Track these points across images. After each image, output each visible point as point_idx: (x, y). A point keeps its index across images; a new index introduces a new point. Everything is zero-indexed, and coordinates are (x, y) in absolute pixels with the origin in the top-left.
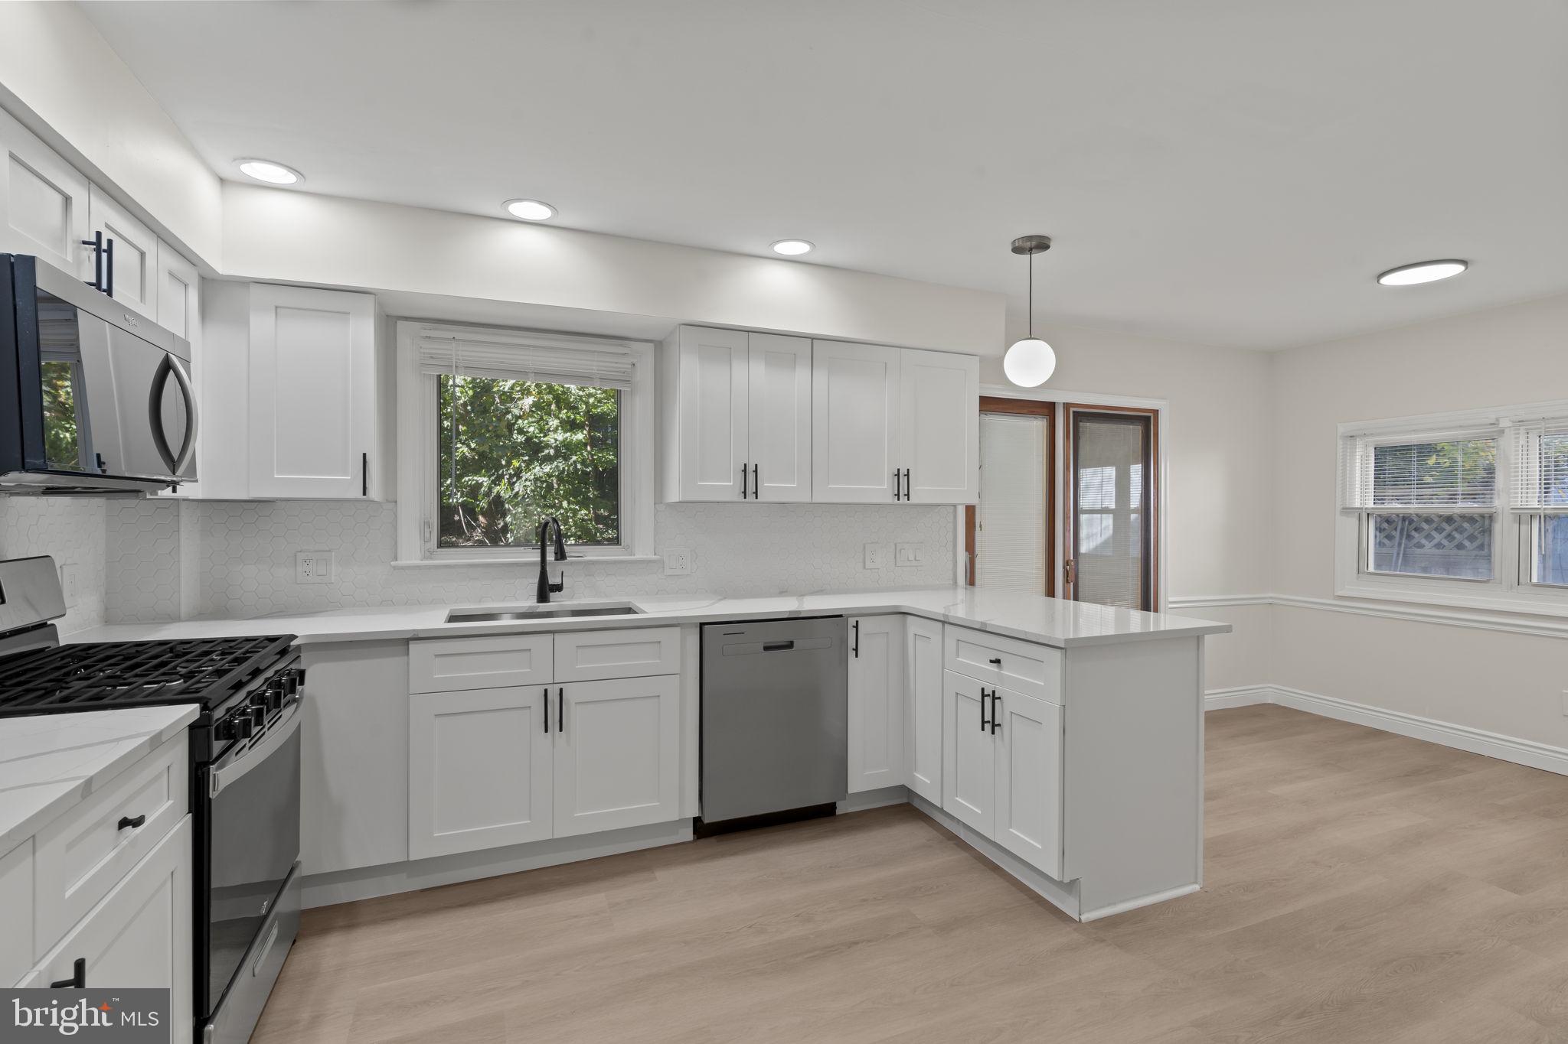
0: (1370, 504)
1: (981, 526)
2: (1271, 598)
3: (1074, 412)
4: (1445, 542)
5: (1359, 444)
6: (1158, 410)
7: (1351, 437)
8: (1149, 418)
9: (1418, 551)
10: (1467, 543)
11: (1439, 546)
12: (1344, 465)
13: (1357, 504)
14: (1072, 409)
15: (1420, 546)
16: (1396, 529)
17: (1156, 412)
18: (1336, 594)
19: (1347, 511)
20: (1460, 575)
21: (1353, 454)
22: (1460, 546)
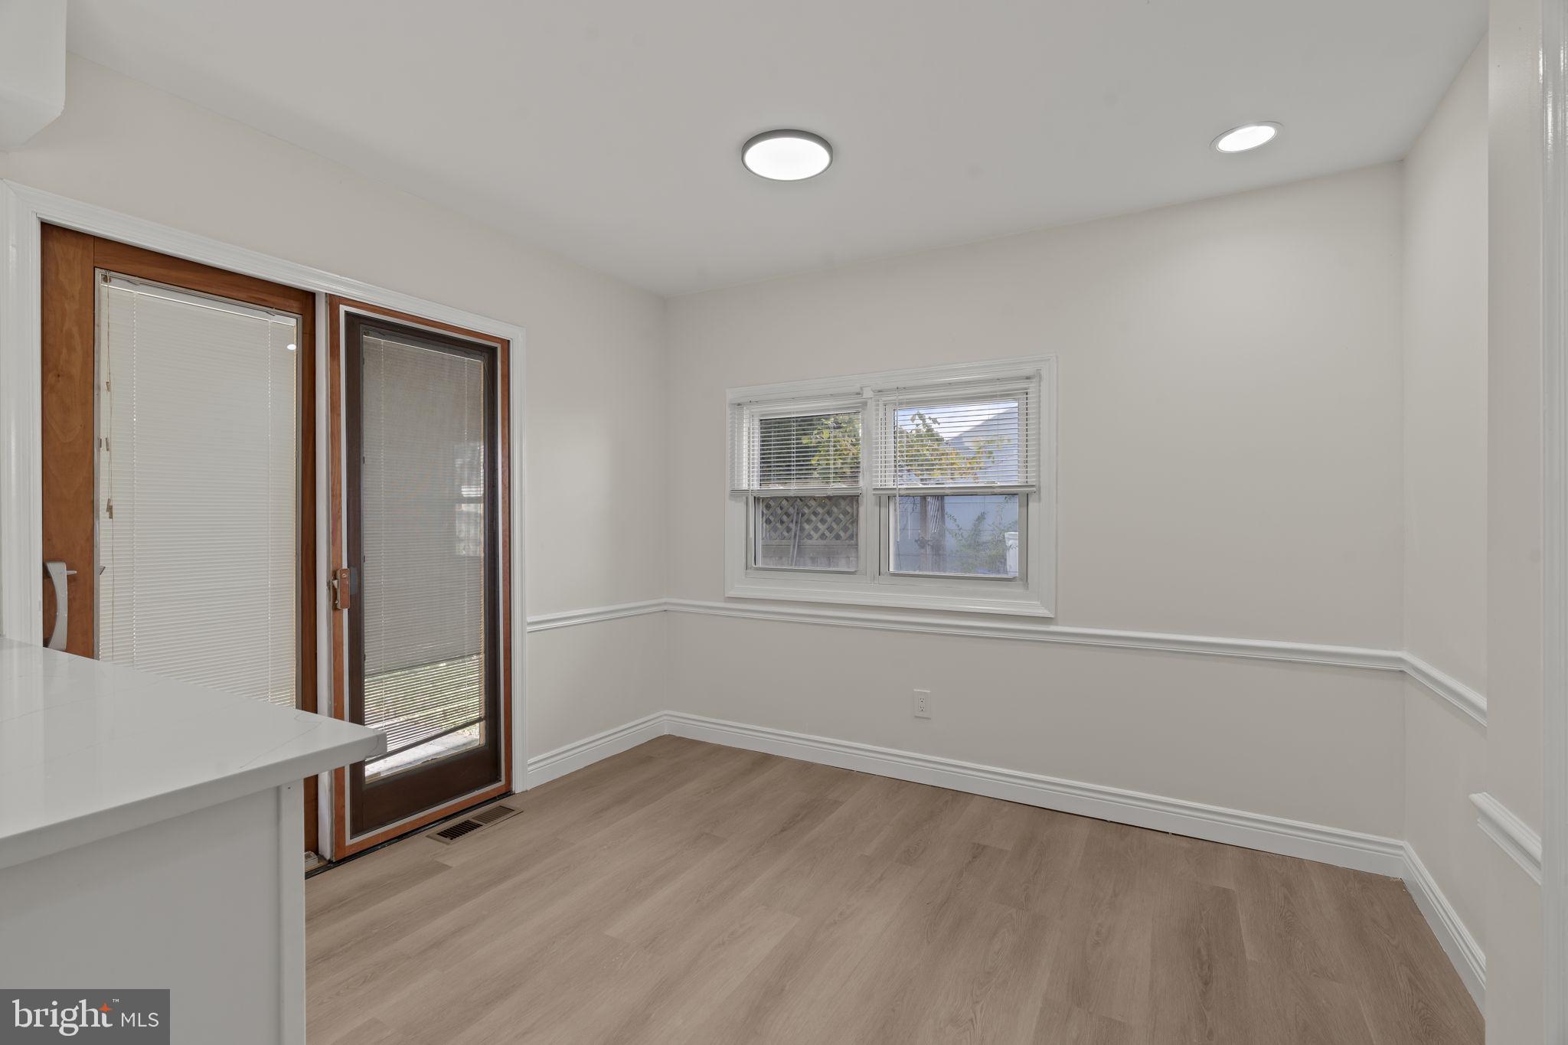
0: (756, 486)
1: (110, 509)
2: (665, 603)
3: (347, 314)
4: (827, 533)
5: (746, 412)
6: (509, 341)
7: (739, 405)
8: (494, 350)
9: (809, 542)
10: (842, 534)
11: (823, 536)
12: (733, 439)
13: (745, 486)
14: (343, 308)
15: (810, 537)
16: (792, 521)
17: (506, 344)
18: (726, 596)
19: (736, 493)
20: (837, 566)
21: (741, 424)
22: (838, 537)
